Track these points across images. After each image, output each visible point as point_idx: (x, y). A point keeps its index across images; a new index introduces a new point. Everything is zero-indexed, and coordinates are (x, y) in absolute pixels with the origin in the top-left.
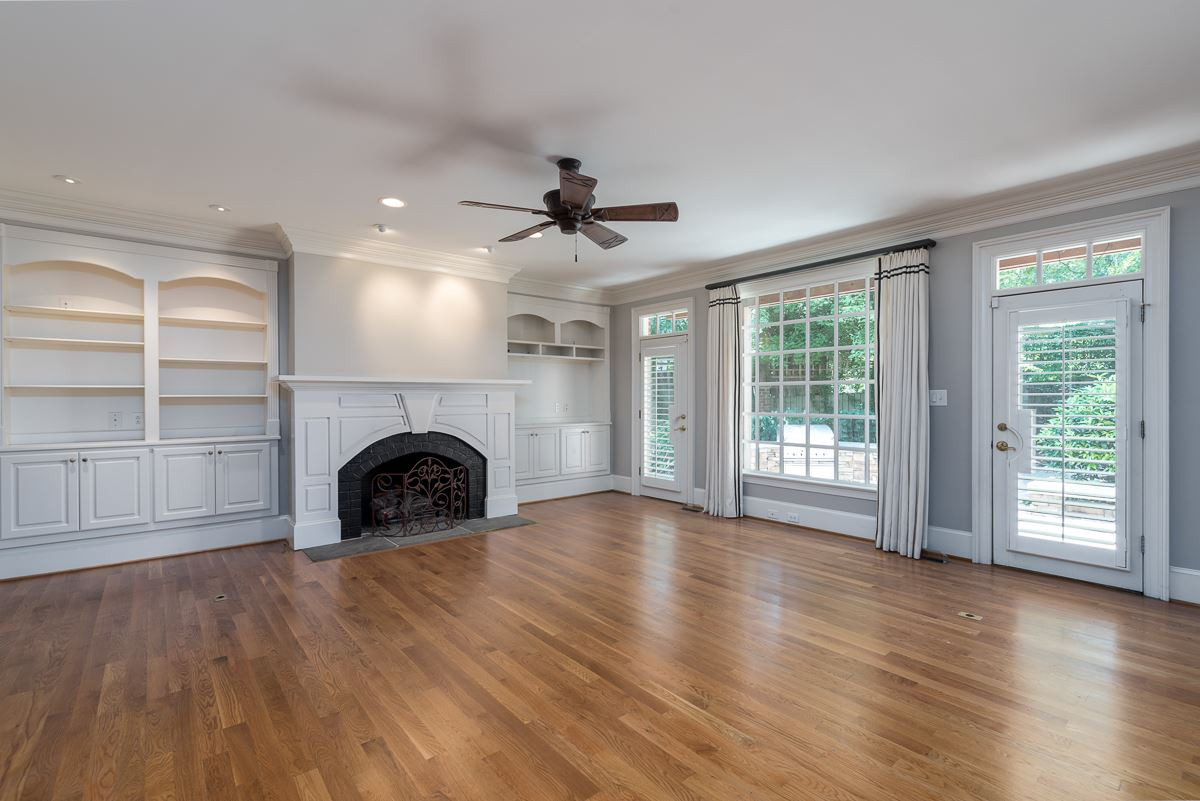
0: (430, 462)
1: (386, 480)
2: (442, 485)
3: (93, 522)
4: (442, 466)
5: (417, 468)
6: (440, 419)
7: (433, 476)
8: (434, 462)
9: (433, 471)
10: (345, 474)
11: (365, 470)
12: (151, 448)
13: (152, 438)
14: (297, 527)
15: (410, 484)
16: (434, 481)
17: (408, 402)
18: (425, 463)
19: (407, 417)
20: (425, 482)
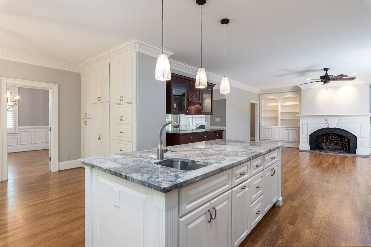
0: (332, 135)
1: (320, 138)
2: (336, 142)
3: (271, 139)
4: (336, 137)
5: (328, 136)
6: (338, 125)
7: (333, 139)
8: (333, 135)
9: (333, 138)
10: (311, 136)
11: (316, 135)
12: (279, 127)
13: (279, 126)
14: (300, 145)
15: (326, 140)
16: (333, 140)
17: (328, 120)
18: (331, 135)
19: (328, 124)
20: (331, 140)
